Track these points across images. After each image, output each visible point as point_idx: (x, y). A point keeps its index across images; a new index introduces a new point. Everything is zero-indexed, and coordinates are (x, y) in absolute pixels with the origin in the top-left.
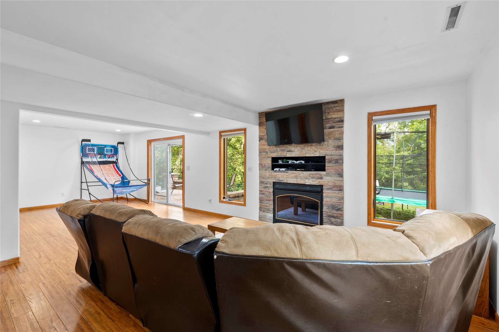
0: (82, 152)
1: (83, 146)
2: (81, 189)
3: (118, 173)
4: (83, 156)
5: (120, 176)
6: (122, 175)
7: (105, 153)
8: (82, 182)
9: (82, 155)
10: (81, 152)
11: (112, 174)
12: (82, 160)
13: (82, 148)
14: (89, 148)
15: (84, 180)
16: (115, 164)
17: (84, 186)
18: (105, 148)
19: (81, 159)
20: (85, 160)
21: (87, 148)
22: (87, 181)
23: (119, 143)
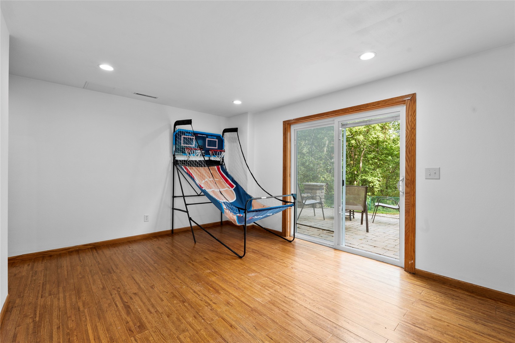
0: (176, 144)
1: (177, 134)
2: (173, 209)
3: (227, 181)
4: (176, 151)
5: (232, 186)
6: (235, 186)
7: (207, 147)
8: (174, 195)
9: (174, 149)
10: (173, 144)
11: (219, 182)
12: (174, 158)
13: (174, 137)
14: (186, 138)
15: (178, 192)
16: (220, 166)
17: (179, 203)
18: (207, 139)
19: (174, 155)
20: (179, 158)
21: (182, 136)
22: (185, 195)
23: (226, 131)
